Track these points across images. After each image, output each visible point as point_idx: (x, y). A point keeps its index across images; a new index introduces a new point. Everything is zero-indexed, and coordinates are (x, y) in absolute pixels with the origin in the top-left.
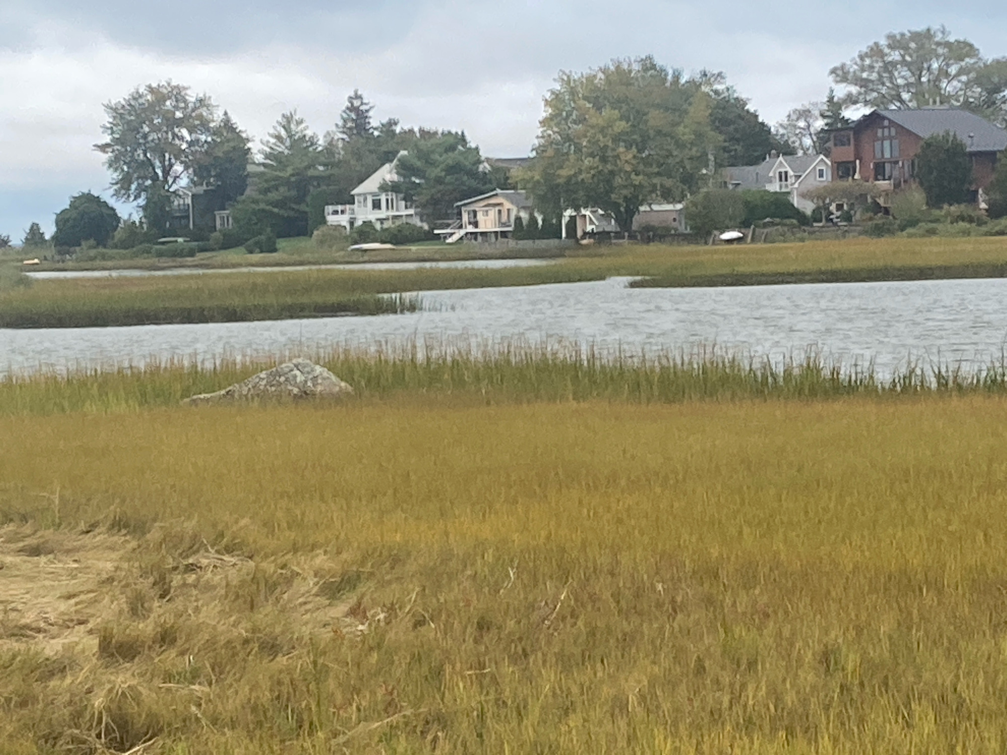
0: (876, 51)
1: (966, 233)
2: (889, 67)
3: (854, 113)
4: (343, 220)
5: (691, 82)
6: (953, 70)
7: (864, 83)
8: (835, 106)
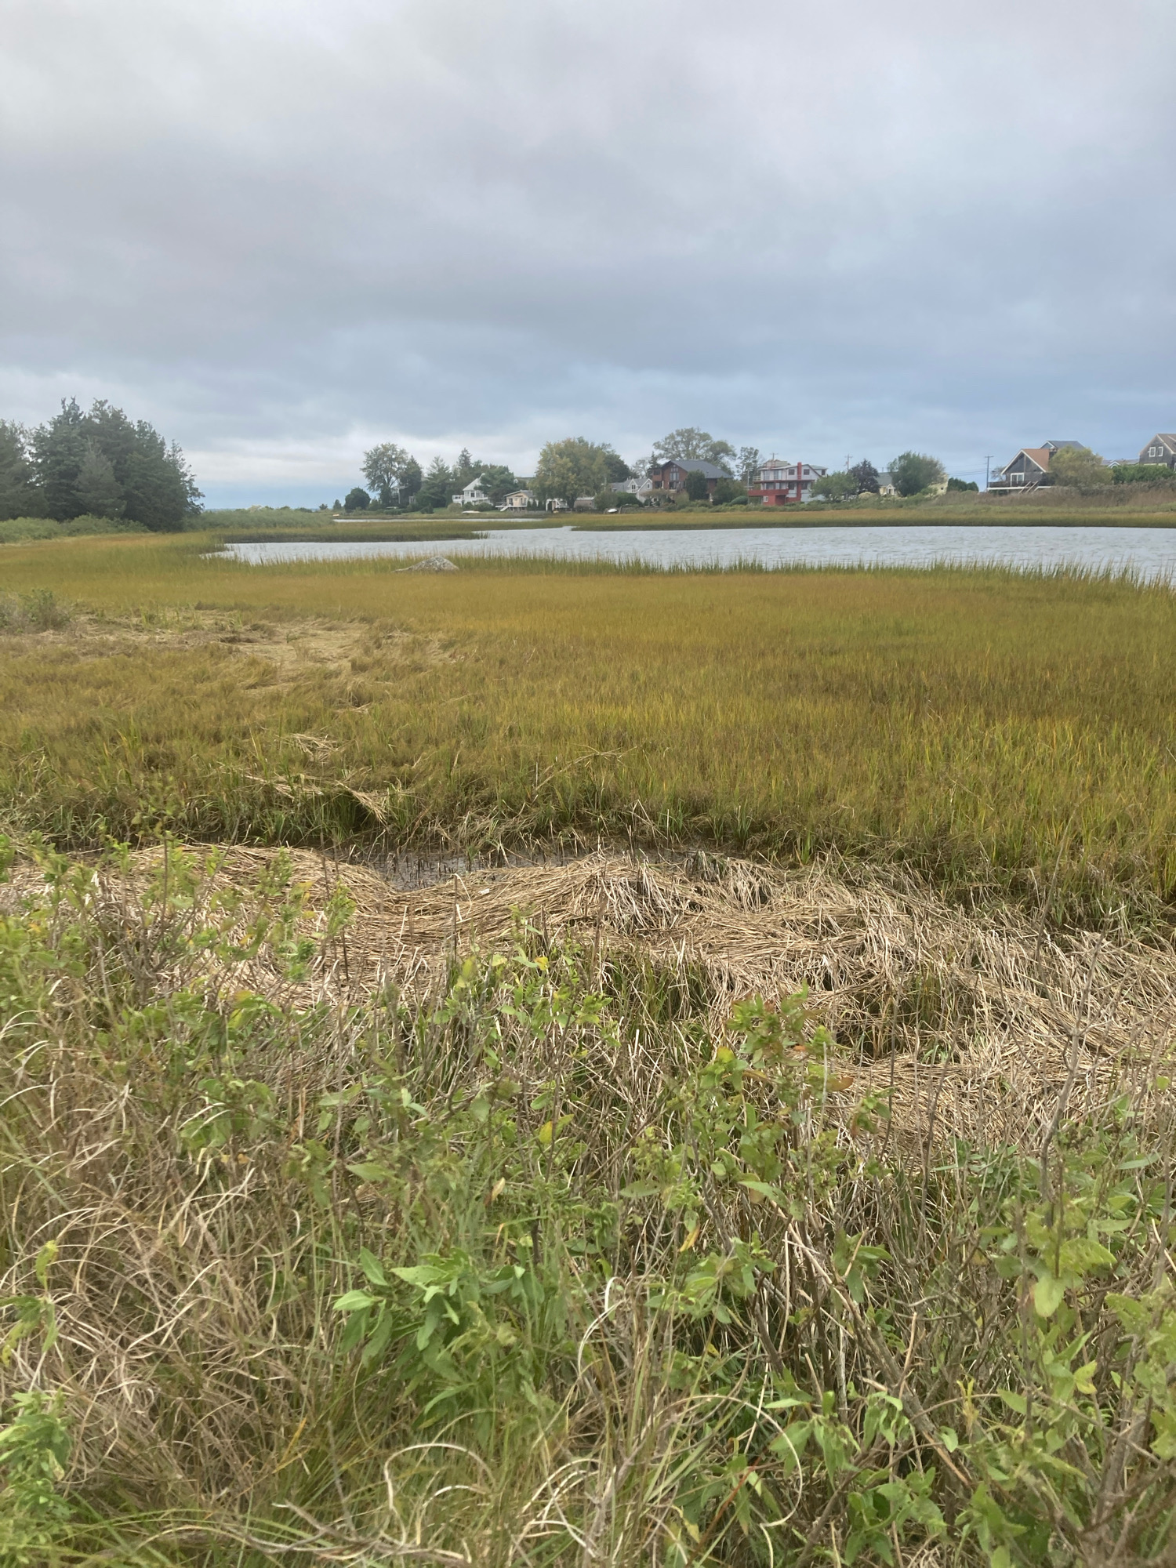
0: (672, 437)
1: (704, 511)
2: (676, 443)
3: (662, 462)
4: (459, 501)
5: (598, 448)
6: (701, 445)
7: (666, 450)
8: (654, 459)
